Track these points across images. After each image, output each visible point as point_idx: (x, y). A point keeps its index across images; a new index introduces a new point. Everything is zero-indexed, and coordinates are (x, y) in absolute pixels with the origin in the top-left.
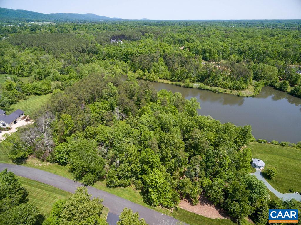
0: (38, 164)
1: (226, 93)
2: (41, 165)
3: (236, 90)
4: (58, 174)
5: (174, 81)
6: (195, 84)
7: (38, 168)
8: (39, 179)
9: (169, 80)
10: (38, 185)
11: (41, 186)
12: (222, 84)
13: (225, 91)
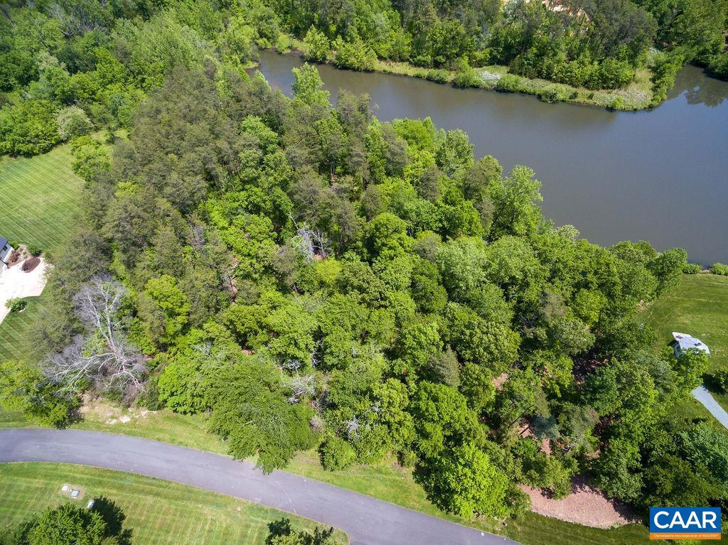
0: (116, 418)
1: (576, 100)
2: (125, 419)
3: (604, 88)
4: (181, 443)
5: (423, 66)
6: (486, 72)
7: (119, 431)
8: (135, 465)
9: (408, 60)
10: (141, 486)
11: (150, 487)
12: (564, 70)
13: (575, 95)
